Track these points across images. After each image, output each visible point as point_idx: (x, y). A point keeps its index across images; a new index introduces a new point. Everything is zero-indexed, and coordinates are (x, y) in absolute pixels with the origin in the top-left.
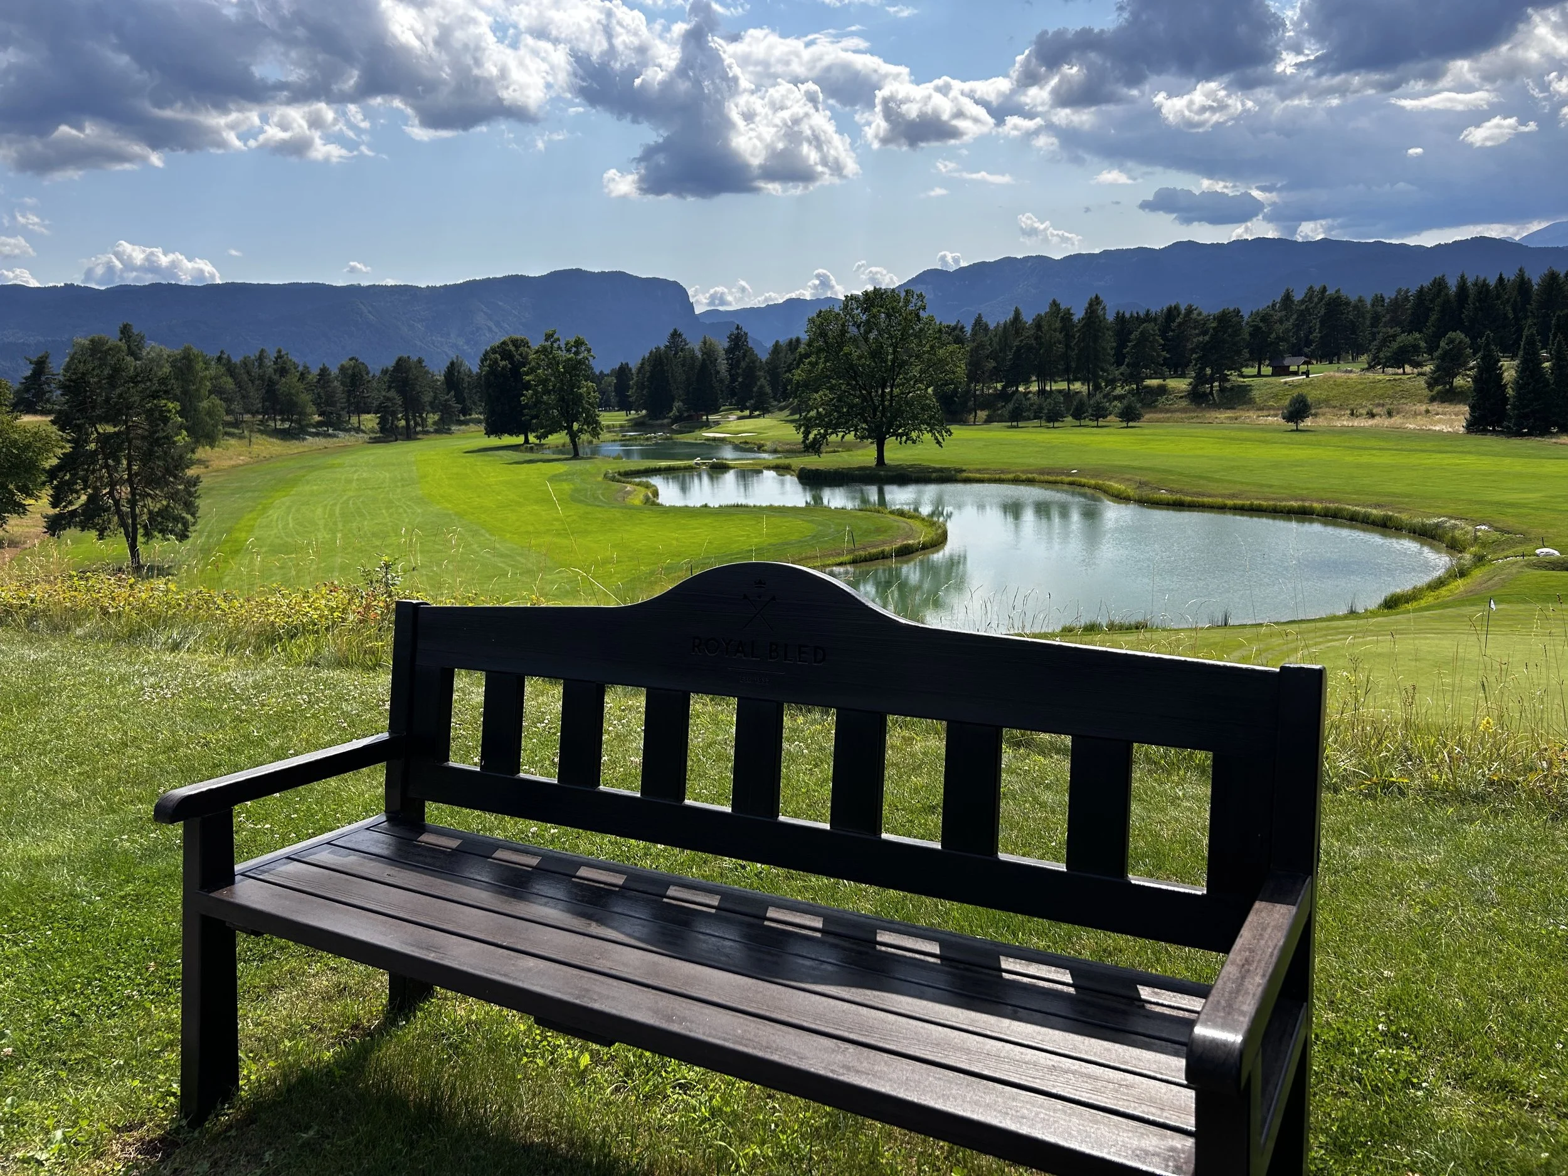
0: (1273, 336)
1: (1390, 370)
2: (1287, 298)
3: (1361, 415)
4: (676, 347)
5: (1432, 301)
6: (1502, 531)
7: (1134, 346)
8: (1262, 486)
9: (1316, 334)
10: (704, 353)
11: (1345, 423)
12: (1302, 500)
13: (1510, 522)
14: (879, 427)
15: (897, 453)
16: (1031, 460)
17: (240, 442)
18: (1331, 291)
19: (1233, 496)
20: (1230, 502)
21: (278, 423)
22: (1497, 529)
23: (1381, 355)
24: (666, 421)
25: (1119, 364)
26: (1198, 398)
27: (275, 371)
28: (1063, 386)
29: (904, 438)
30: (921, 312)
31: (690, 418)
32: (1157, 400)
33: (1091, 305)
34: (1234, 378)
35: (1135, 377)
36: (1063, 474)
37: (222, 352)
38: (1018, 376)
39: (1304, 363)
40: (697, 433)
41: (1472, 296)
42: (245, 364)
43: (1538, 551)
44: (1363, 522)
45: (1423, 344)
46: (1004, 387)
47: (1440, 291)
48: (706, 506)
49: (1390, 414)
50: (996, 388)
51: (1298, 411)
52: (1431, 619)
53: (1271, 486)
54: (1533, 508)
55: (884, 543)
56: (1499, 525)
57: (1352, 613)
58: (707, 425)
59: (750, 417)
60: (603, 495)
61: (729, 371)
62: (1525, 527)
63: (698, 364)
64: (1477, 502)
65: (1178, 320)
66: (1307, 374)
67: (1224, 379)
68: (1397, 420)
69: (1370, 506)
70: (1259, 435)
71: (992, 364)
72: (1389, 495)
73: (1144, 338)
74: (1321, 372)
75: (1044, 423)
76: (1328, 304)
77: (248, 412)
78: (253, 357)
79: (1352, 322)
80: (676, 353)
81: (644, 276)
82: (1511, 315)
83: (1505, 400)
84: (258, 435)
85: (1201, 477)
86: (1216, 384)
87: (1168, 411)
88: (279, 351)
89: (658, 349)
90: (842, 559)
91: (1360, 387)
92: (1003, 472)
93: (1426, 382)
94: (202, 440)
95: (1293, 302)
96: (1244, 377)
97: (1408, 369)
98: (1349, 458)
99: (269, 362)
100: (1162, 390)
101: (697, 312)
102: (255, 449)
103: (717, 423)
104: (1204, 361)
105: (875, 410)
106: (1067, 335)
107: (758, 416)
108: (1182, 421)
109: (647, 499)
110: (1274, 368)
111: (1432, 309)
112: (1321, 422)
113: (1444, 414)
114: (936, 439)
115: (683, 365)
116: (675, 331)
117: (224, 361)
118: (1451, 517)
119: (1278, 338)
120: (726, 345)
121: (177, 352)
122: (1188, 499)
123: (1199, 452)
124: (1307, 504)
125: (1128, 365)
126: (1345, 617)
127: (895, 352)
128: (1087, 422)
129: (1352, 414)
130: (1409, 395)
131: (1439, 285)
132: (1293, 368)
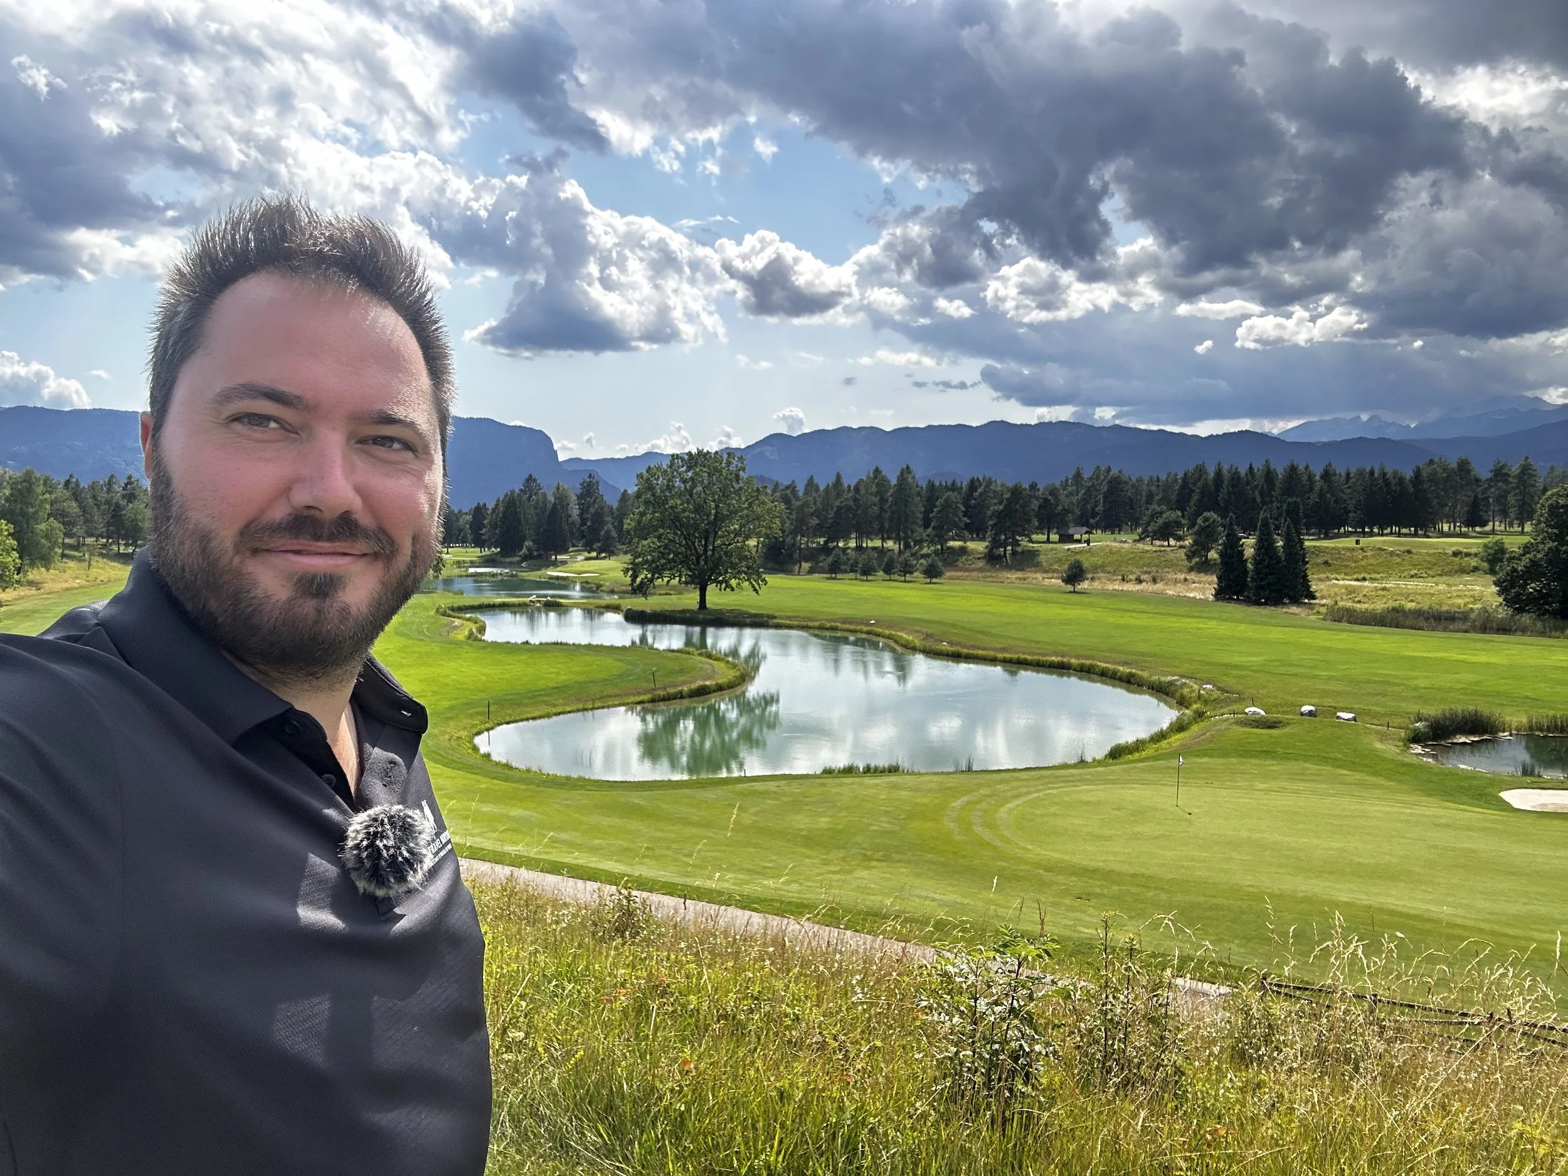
0: (1060, 508)
1: (1158, 543)
2: (1078, 475)
3: (1131, 580)
4: (531, 490)
5: (1195, 484)
6: (1223, 690)
7: (939, 512)
8: (1030, 641)
9: (1100, 508)
10: (556, 498)
11: (1116, 587)
12: (1063, 656)
13: (1230, 682)
14: (702, 573)
15: (716, 597)
16: (839, 611)
17: (79, 565)
18: (1114, 472)
19: (1004, 650)
20: (1000, 656)
21: (122, 548)
22: (1219, 689)
23: (1150, 529)
24: (516, 559)
25: (926, 526)
26: (993, 559)
27: (124, 497)
28: (877, 543)
29: (724, 585)
30: (741, 473)
31: (539, 556)
32: (957, 561)
33: (902, 473)
34: (1024, 543)
35: (940, 537)
36: (862, 624)
37: (71, 476)
38: (836, 531)
39: (1086, 533)
40: (542, 572)
41: (1226, 482)
42: (93, 487)
43: (1247, 710)
44: (1111, 677)
45: (1184, 521)
46: (826, 542)
47: (1201, 476)
48: (527, 642)
49: (1154, 581)
50: (819, 543)
51: (1075, 575)
52: (1143, 770)
53: (1037, 642)
54: (1253, 671)
55: (684, 683)
56: (1222, 685)
57: (1082, 762)
58: (555, 564)
59: (597, 558)
60: (428, 629)
61: (581, 515)
62: (1241, 688)
63: (549, 507)
64: (1209, 664)
65: (980, 490)
66: (1088, 542)
67: (1016, 543)
68: (1159, 586)
69: (1119, 663)
70: (1041, 595)
71: (815, 521)
72: (1135, 653)
73: (947, 505)
74: (1102, 541)
75: (859, 576)
76: (1110, 482)
77: (91, 536)
78: (102, 482)
79: (1130, 499)
80: (530, 497)
81: (512, 424)
82: (1259, 500)
83: (1246, 572)
84: (100, 559)
85: (983, 633)
86: (1009, 548)
87: (966, 570)
88: (130, 477)
89: (513, 492)
90: (641, 698)
91: (1132, 556)
92: (810, 619)
93: (1186, 554)
94: (37, 562)
95: (1083, 478)
96: (1033, 542)
97: (1172, 542)
98: (1112, 619)
99: (118, 488)
100: (963, 551)
101: (561, 459)
102: (94, 572)
103: (564, 563)
104: (998, 528)
105: (698, 559)
106: (881, 499)
107: (605, 558)
108: (978, 579)
109: (471, 633)
110: (1061, 536)
111: (1194, 491)
112: (1097, 585)
113: (1199, 582)
114: (753, 586)
115: (536, 508)
116: (530, 476)
117: (72, 485)
118: (1182, 676)
119: (1064, 509)
120: (579, 492)
121: (18, 474)
122: (965, 651)
123: (987, 608)
124: (1065, 660)
125: (934, 528)
126: (1075, 766)
127: (717, 507)
128: (896, 577)
129: (1123, 580)
130: (1172, 565)
131: (1201, 470)
132: (1077, 537)
